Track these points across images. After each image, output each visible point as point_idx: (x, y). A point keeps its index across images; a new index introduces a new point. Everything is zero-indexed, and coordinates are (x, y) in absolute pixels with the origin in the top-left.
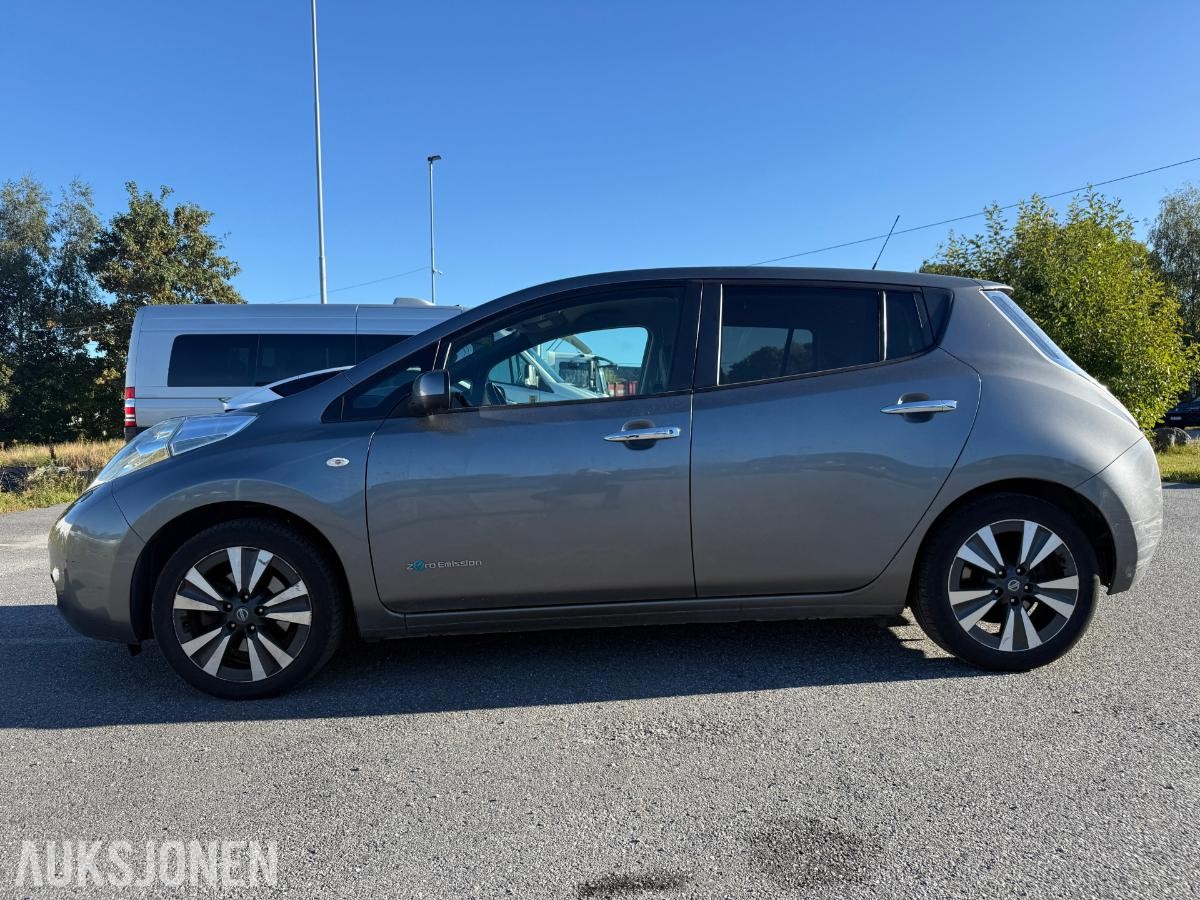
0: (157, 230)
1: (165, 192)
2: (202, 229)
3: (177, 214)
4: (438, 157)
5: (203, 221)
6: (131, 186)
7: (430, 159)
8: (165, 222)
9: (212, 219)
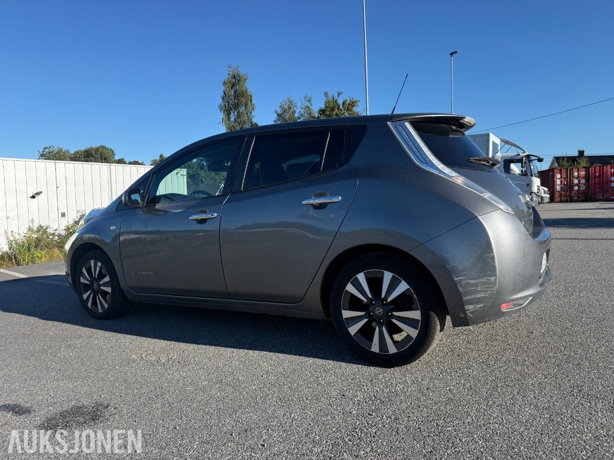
0: (334, 113)
1: (339, 94)
2: (354, 109)
3: (343, 104)
4: (456, 52)
5: (355, 105)
6: (326, 94)
7: (451, 54)
8: (338, 109)
9: (359, 103)
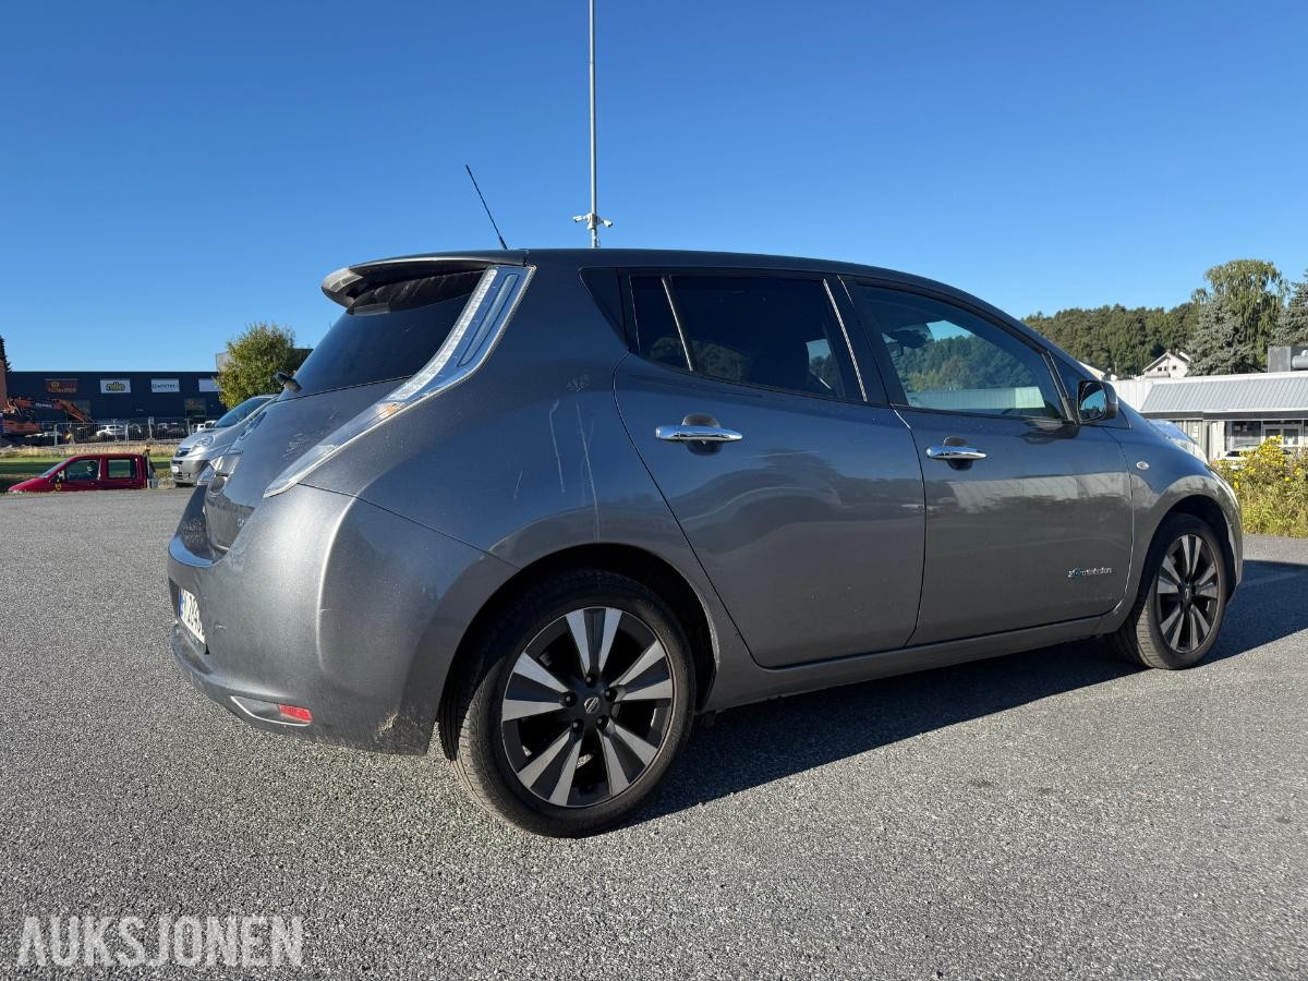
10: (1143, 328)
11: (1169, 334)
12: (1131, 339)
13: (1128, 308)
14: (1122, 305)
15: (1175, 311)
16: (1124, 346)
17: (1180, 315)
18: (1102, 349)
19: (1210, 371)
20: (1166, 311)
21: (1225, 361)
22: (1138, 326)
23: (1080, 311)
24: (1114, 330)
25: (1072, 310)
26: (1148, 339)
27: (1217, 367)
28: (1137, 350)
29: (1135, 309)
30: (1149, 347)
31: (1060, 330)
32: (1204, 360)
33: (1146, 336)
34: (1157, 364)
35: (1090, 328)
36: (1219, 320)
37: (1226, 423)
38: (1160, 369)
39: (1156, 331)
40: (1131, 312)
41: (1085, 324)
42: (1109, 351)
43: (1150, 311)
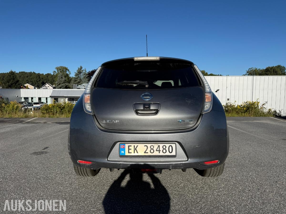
10: (40, 78)
11: (45, 79)
12: (37, 80)
13: (36, 73)
14: (35, 72)
15: (46, 75)
16: (36, 81)
17: (47, 76)
18: (31, 81)
19: (60, 88)
20: (44, 74)
21: (63, 86)
22: (39, 77)
23: (25, 72)
24: (33, 77)
25: (23, 72)
26: (41, 80)
27: (62, 87)
28: (39, 82)
29: (37, 73)
30: (41, 82)
31: (20, 76)
32: (59, 86)
33: (40, 79)
34: (45, 86)
35: (27, 76)
36: (62, 78)
37: (68, 98)
38: (45, 87)
39: (42, 78)
40: (37, 74)
41: (26, 75)
42: (32, 82)
43: (41, 74)
